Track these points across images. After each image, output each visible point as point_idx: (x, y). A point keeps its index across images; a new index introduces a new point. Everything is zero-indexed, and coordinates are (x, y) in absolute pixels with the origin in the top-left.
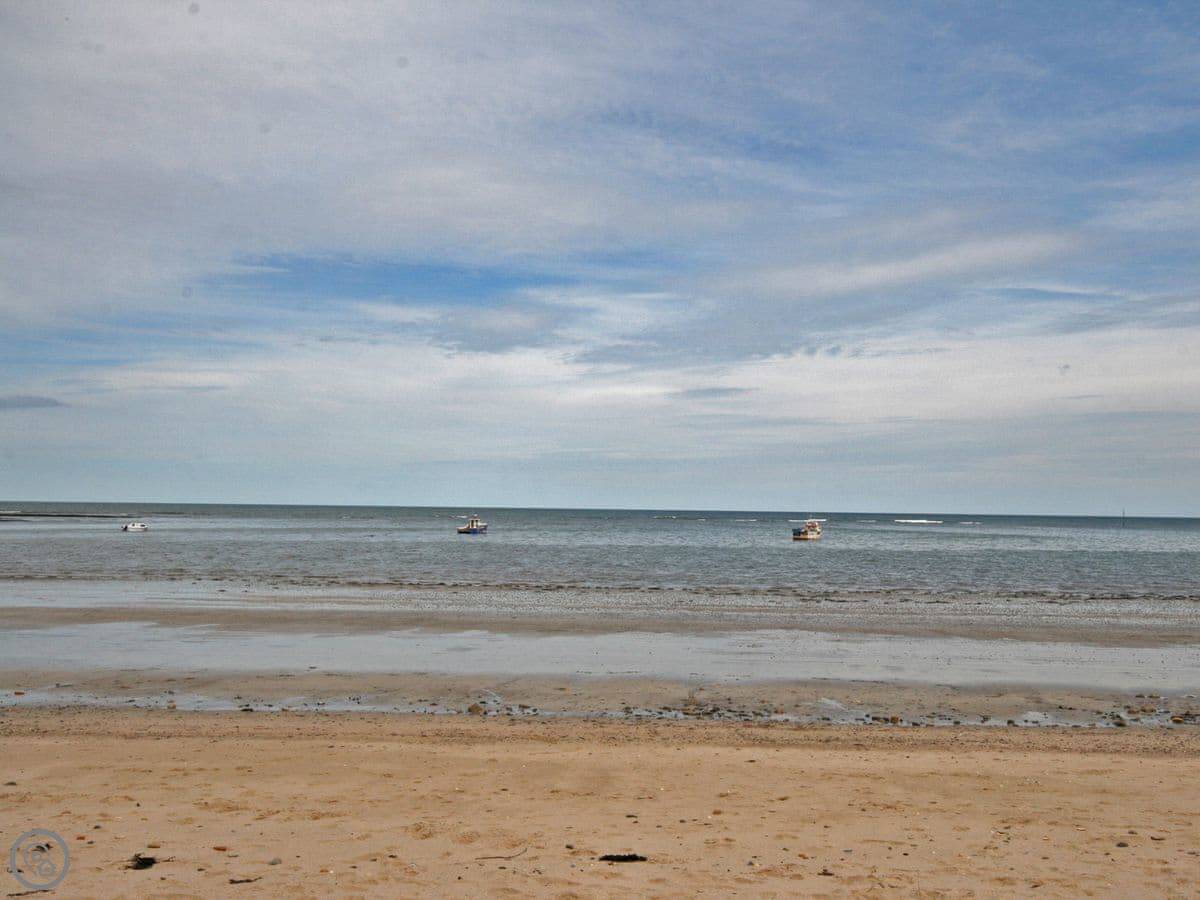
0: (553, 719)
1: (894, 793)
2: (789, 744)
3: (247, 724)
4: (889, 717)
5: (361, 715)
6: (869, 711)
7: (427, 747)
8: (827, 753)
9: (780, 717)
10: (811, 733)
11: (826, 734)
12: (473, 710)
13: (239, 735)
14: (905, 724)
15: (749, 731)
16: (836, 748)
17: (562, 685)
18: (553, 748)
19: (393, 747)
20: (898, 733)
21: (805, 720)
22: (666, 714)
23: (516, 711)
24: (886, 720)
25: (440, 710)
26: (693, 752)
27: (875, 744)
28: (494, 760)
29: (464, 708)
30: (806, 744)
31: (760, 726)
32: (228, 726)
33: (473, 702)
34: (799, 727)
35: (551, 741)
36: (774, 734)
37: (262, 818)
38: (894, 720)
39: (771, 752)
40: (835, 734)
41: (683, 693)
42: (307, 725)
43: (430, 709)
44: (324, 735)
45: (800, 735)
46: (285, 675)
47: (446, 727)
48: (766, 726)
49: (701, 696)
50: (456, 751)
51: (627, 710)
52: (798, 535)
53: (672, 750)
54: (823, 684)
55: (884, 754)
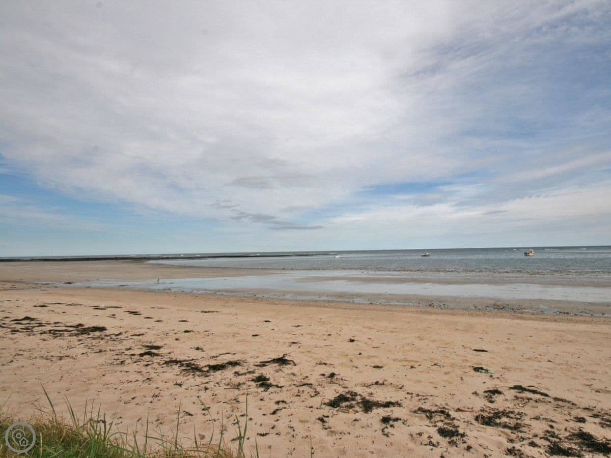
0: (453, 309)
1: (571, 337)
2: (530, 319)
3: (371, 307)
4: (566, 312)
5: (400, 306)
6: (558, 310)
7: (418, 315)
8: (544, 323)
9: (526, 311)
10: (537, 316)
11: (543, 316)
12: (430, 305)
13: (370, 309)
14: (572, 314)
15: (516, 314)
16: (547, 321)
17: (455, 299)
18: (454, 317)
19: (409, 314)
20: (569, 317)
21: (535, 312)
22: (488, 308)
23: (442, 306)
24: (565, 313)
25: (421, 305)
26: (498, 320)
27: (561, 321)
28: (437, 320)
29: (428, 305)
30: (536, 320)
31: (519, 313)
32: (367, 307)
33: (430, 303)
34: (533, 314)
35: (453, 315)
36: (524, 315)
37: (378, 332)
38: (567, 313)
39: (524, 321)
40: (547, 317)
41: (493, 302)
42: (387, 308)
43: (418, 305)
44: (391, 311)
45: (534, 317)
46: (380, 295)
47: (423, 310)
48: (522, 313)
49: (499, 303)
50: (427, 316)
51: (475, 307)
52: (526, 254)
53: (491, 319)
54: (540, 300)
55: (565, 324)
